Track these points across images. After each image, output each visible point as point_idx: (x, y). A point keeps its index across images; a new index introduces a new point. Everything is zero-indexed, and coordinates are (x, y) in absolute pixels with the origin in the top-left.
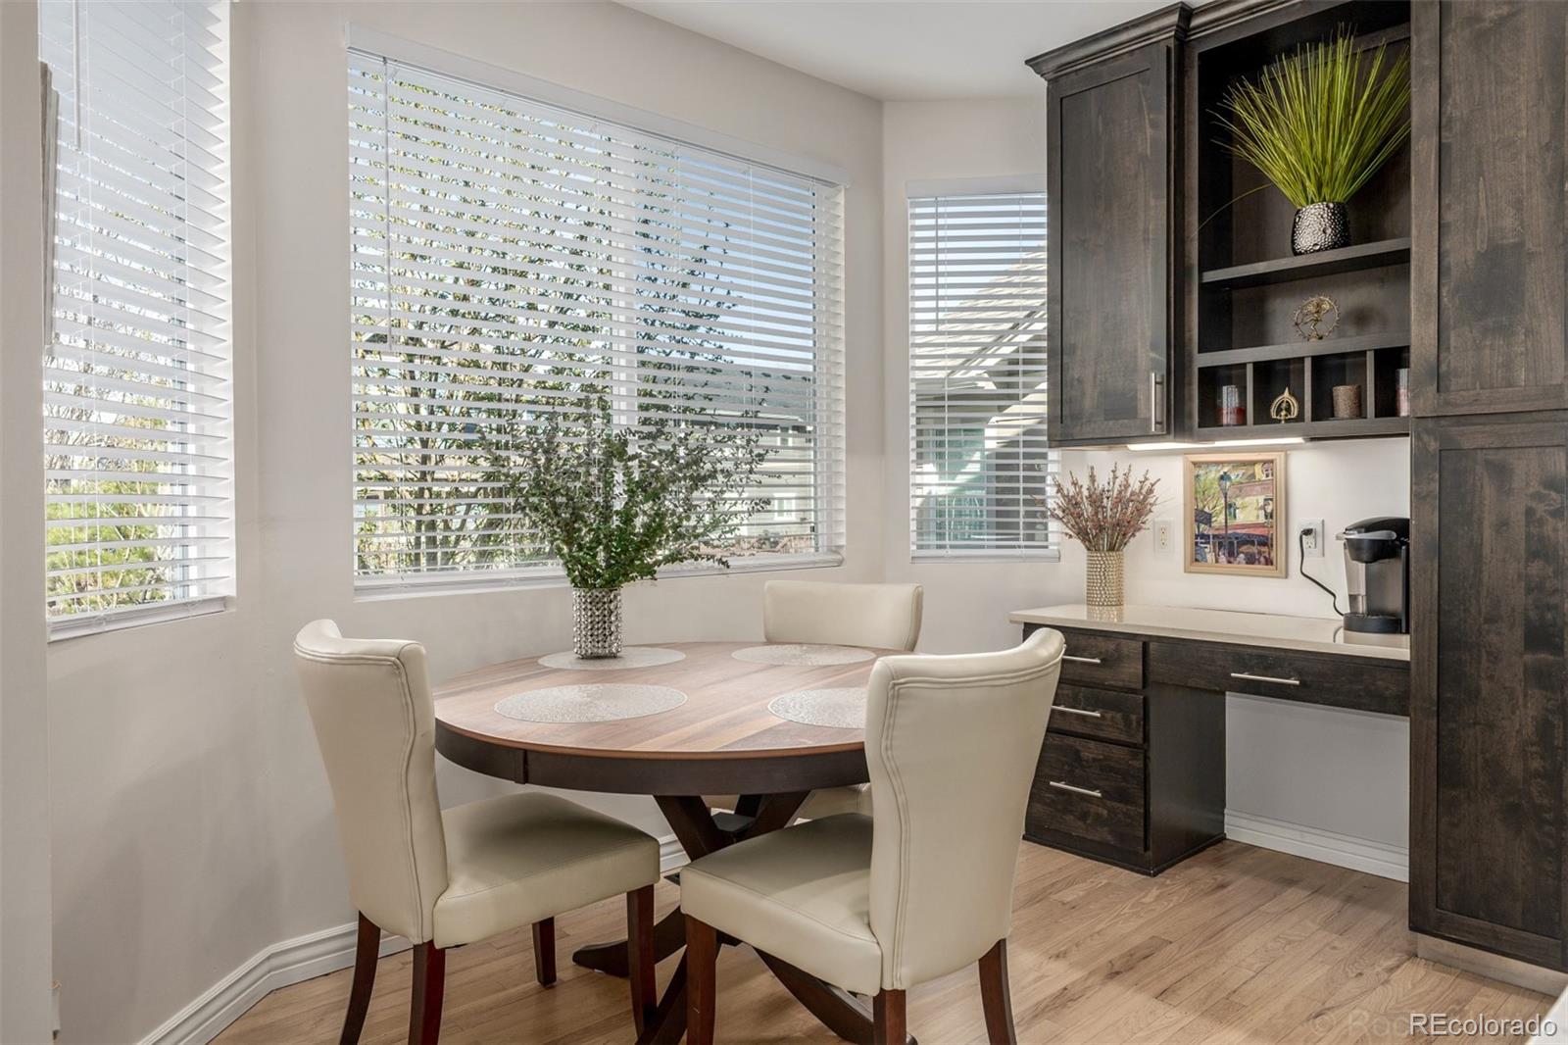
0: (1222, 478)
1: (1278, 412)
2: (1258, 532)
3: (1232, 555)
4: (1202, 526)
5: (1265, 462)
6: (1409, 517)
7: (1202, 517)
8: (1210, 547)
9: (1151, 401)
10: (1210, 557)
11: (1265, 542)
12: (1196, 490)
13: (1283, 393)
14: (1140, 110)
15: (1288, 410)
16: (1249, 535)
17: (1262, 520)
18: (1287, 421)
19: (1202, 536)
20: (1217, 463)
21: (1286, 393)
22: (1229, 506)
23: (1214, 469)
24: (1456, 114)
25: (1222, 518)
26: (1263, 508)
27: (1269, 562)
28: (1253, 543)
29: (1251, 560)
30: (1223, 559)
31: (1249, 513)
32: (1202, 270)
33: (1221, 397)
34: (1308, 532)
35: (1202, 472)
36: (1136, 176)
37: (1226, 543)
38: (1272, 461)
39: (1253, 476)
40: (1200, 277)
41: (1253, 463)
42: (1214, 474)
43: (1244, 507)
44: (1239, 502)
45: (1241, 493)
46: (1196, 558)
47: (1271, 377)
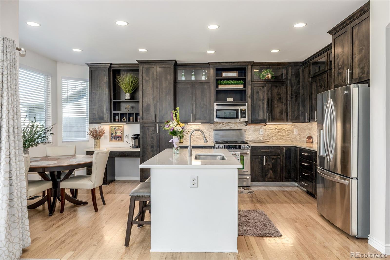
0: (115, 128)
1: (123, 120)
2: (120, 136)
3: (116, 139)
4: (112, 135)
5: (121, 126)
6: (139, 134)
7: (112, 134)
8: (113, 138)
9: (107, 117)
10: (113, 140)
11: (121, 137)
12: (111, 130)
13: (124, 117)
14: (104, 76)
15: (125, 120)
16: (119, 136)
17: (120, 134)
19: (112, 137)
20: (114, 126)
22: (116, 132)
24: (144, 89)
25: (115, 134)
26: (121, 133)
27: (121, 140)
28: (119, 138)
29: (119, 140)
30: (115, 140)
31: (119, 133)
32: (113, 99)
33: (116, 117)
34: (126, 136)
35: (112, 127)
36: (104, 85)
37: (115, 138)
39: (119, 128)
40: (113, 101)
41: (119, 126)
42: (114, 128)
43: (118, 133)
44: (117, 132)
45: (117, 130)
46: (111, 140)
47: (123, 115)
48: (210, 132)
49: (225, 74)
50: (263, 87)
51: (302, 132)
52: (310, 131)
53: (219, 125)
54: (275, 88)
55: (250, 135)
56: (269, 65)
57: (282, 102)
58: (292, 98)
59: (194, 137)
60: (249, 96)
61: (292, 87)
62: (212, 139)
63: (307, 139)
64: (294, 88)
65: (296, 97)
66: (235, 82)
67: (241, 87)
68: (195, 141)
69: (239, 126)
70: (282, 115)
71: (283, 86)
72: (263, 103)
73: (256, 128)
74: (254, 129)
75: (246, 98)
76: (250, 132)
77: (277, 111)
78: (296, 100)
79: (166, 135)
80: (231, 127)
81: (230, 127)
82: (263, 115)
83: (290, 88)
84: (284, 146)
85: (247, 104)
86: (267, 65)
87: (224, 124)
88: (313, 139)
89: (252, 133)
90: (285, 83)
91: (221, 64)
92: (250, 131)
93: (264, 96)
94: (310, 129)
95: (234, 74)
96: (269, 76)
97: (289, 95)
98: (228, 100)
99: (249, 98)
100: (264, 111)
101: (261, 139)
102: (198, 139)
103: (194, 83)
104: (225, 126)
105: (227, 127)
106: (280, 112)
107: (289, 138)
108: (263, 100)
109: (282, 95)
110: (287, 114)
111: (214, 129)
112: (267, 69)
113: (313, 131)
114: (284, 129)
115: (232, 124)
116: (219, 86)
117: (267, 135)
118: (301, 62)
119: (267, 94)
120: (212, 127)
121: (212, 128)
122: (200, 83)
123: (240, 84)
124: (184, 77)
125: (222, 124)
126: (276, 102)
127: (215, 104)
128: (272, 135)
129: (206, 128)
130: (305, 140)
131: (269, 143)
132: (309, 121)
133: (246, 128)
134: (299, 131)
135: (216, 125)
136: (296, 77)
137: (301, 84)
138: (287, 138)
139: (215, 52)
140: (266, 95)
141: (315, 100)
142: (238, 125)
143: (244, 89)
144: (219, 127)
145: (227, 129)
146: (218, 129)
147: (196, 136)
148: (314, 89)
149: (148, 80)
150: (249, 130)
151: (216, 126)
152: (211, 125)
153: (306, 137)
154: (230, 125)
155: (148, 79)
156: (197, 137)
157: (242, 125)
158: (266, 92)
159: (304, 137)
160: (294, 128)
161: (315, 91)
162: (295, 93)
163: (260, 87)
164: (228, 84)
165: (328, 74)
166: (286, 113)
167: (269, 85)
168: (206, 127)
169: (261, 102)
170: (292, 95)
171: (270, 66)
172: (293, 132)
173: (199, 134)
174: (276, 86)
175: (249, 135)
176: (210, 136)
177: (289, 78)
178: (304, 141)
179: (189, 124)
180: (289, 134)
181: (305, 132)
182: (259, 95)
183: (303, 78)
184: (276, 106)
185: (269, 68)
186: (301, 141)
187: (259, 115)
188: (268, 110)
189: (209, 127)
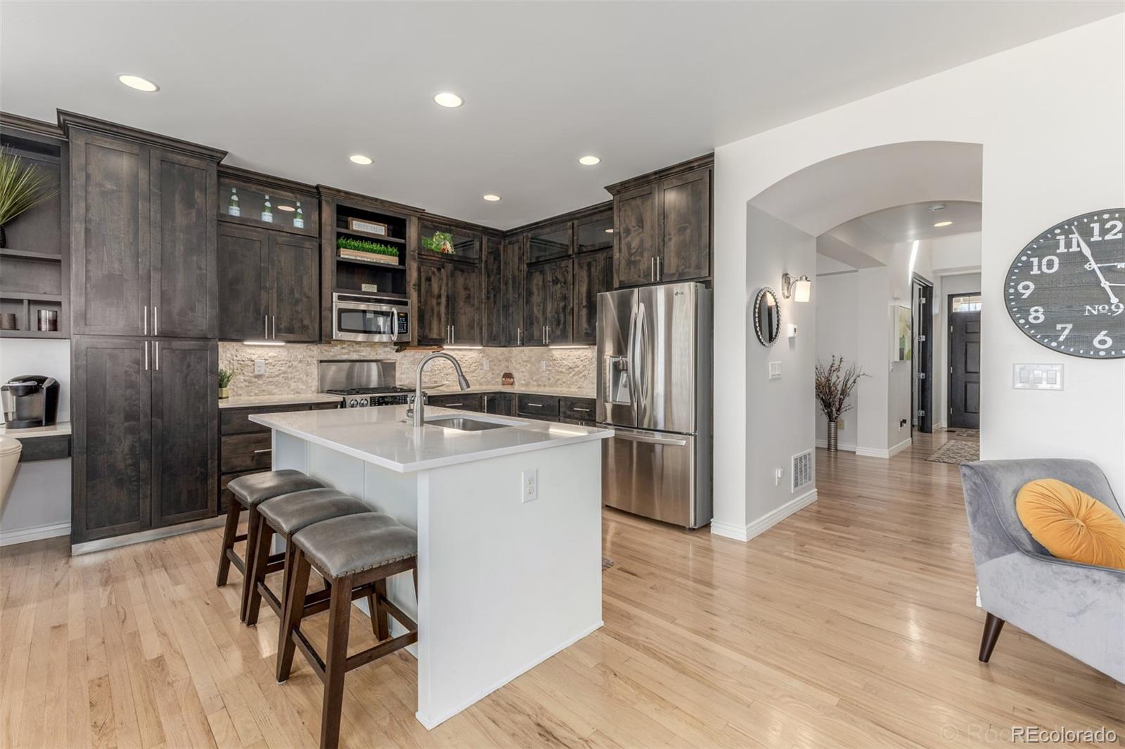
6: (62, 380)
48: (308, 367)
49: (358, 226)
50: (439, 270)
51: (495, 365)
52: (506, 363)
53: (332, 350)
54: (459, 273)
55: (404, 373)
56: (450, 225)
57: (473, 305)
58: (488, 298)
59: (260, 382)
60: (414, 285)
61: (489, 277)
62: (313, 384)
63: (503, 377)
64: (492, 279)
65: (495, 295)
66: (375, 246)
67: (391, 260)
68: (264, 391)
69: (379, 352)
70: (472, 331)
71: (474, 272)
72: (439, 304)
73: (417, 356)
74: (412, 359)
75: (407, 289)
76: (403, 366)
77: (463, 320)
78: (495, 302)
79: (187, 374)
80: (362, 354)
81: (360, 354)
82: (440, 330)
83: (484, 278)
84: (485, 394)
85: (409, 301)
86: (446, 224)
87: (344, 346)
88: (513, 378)
89: (408, 368)
90: (477, 267)
91: (352, 197)
92: (403, 364)
93: (440, 289)
94: (508, 360)
95: (379, 230)
96: (449, 248)
97: (484, 291)
98: (363, 290)
99: (413, 290)
100: (440, 320)
101: (427, 381)
102: (273, 387)
103: (271, 231)
104: (346, 351)
105: (352, 353)
106: (469, 325)
107: (475, 378)
108: (439, 296)
109: (472, 290)
110: (481, 329)
111: (320, 359)
112: (444, 231)
113: (514, 363)
114: (467, 358)
115: (363, 347)
116: (342, 252)
117: (437, 372)
118: (502, 232)
119: (447, 284)
120: (311, 353)
121: (313, 357)
122: (289, 235)
123: (391, 255)
124: (238, 208)
125: (339, 347)
126: (461, 304)
127: (335, 295)
128: (446, 372)
129: (296, 356)
130: (500, 380)
131: (441, 388)
132: (523, 344)
133: (397, 356)
134: (492, 363)
135: (325, 348)
136: (495, 259)
137: (502, 273)
138: (472, 377)
139: (373, 162)
140: (444, 288)
141: (540, 306)
142: (378, 349)
143: (401, 267)
144: (332, 354)
145: (352, 359)
146: (331, 359)
147: (268, 377)
148: (537, 285)
150: (403, 361)
151: (324, 352)
152: (310, 349)
153: (502, 374)
154: (359, 349)
156: (271, 379)
157: (387, 349)
158: (445, 281)
159: (498, 374)
160: (483, 357)
161: (538, 289)
162: (492, 289)
163: (433, 268)
164: (364, 250)
165: (573, 261)
166: (478, 329)
167: (450, 266)
168: (298, 354)
169: (434, 301)
170: (488, 292)
171: (452, 227)
172: (482, 365)
173: (277, 373)
174: (462, 271)
175: (401, 374)
176: (307, 375)
177: (484, 258)
178: (497, 382)
179: (245, 343)
180: (475, 370)
181: (500, 365)
182: (430, 285)
183: (505, 263)
184: (462, 311)
185: (450, 231)
186: (494, 382)
187: (430, 329)
188: (448, 319)
189: (304, 354)
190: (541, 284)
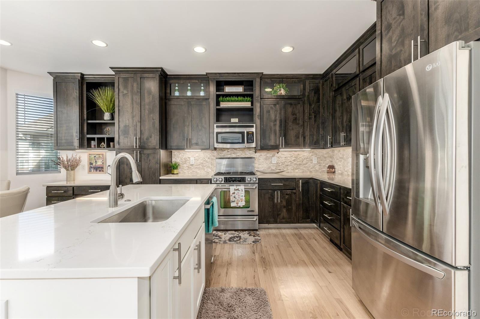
0: (94, 157)
1: (102, 146)
2: (101, 166)
3: (96, 170)
4: (91, 165)
5: (102, 154)
7: (91, 164)
8: (92, 169)
9: (76, 143)
10: (93, 171)
11: (102, 168)
12: (90, 159)
13: (102, 143)
14: (73, 89)
15: (103, 146)
16: (99, 167)
17: (102, 164)
18: (103, 148)
19: (91, 167)
20: (94, 154)
21: (103, 143)
22: (96, 162)
23: (93, 155)
24: (121, 105)
25: (95, 164)
26: (102, 162)
27: (103, 171)
28: (100, 168)
29: (100, 171)
30: (95, 171)
31: (99, 163)
32: (88, 119)
33: (91, 143)
34: (109, 166)
35: (91, 156)
36: (73, 101)
37: (95, 168)
38: (103, 154)
39: (100, 156)
40: (87, 122)
41: (100, 154)
42: (93, 156)
43: (98, 162)
44: (98, 161)
45: (98, 159)
46: (90, 171)
47: (100, 140)
48: (212, 161)
49: (228, 89)
50: (275, 105)
51: (321, 160)
52: (331, 159)
53: (223, 153)
54: (289, 105)
55: (260, 165)
56: (283, 78)
57: (298, 124)
58: (310, 118)
59: (193, 167)
60: (257, 116)
61: (310, 105)
62: (214, 169)
63: (328, 168)
64: (313, 106)
65: (315, 117)
66: (240, 98)
67: (248, 104)
68: (194, 171)
69: (247, 153)
70: (298, 140)
71: (299, 104)
72: (275, 125)
73: (268, 155)
74: (265, 157)
75: (254, 118)
76: (260, 161)
77: (292, 134)
78: (315, 121)
79: (149, 164)
80: (238, 154)
81: (236, 154)
82: (275, 140)
83: (307, 106)
84: (300, 179)
85: (255, 125)
86: (280, 78)
87: (229, 151)
88: (335, 169)
89: (263, 162)
90: (302, 100)
91: (223, 75)
92: (260, 159)
93: (276, 116)
94: (331, 157)
95: (240, 89)
96: (283, 92)
97: (307, 115)
98: (232, 121)
99: (257, 119)
100: (276, 134)
101: (274, 169)
102: (198, 170)
103: (189, 100)
104: (230, 153)
105: (233, 154)
106: (296, 136)
107: (307, 168)
108: (275, 121)
109: (298, 115)
111: (217, 157)
112: (279, 83)
113: (335, 159)
114: (301, 156)
115: (238, 151)
116: (221, 104)
117: (280, 164)
118: (320, 75)
119: (280, 114)
120: (214, 154)
121: (214, 156)
122: (197, 100)
123: (247, 102)
125: (226, 151)
126: (290, 124)
127: (215, 125)
128: (286, 164)
129: (207, 156)
130: (326, 169)
131: (283, 173)
132: (332, 146)
133: (256, 155)
134: (319, 159)
135: (220, 152)
136: (315, 93)
137: (321, 101)
138: (304, 167)
139: (206, 50)
140: (278, 115)
141: (340, 119)
142: (246, 152)
143: (252, 107)
144: (223, 155)
145: (232, 157)
146: (222, 157)
147: (196, 166)
148: (339, 104)
149: (126, 94)
150: (260, 158)
151: (219, 154)
152: (213, 153)
153: (327, 166)
154: (236, 152)
155: (127, 92)
156: (197, 166)
157: (251, 152)
158: (279, 112)
159: (324, 166)
160: (312, 155)
161: (339, 107)
162: (313, 112)
163: (271, 105)
164: (232, 101)
165: (359, 79)
166: (303, 138)
167: (283, 102)
168: (208, 155)
169: (272, 124)
170: (310, 115)
171: (284, 80)
172: (312, 160)
173: (199, 164)
174: (291, 104)
175: (259, 165)
176: (212, 165)
177: (307, 94)
178: (324, 171)
179: (186, 150)
180: (307, 163)
181: (326, 160)
182: (269, 115)
183: (323, 95)
184: (291, 128)
185: (282, 82)
186: (320, 171)
187: (270, 140)
188: (281, 133)
189: (211, 155)
190: (340, 103)
